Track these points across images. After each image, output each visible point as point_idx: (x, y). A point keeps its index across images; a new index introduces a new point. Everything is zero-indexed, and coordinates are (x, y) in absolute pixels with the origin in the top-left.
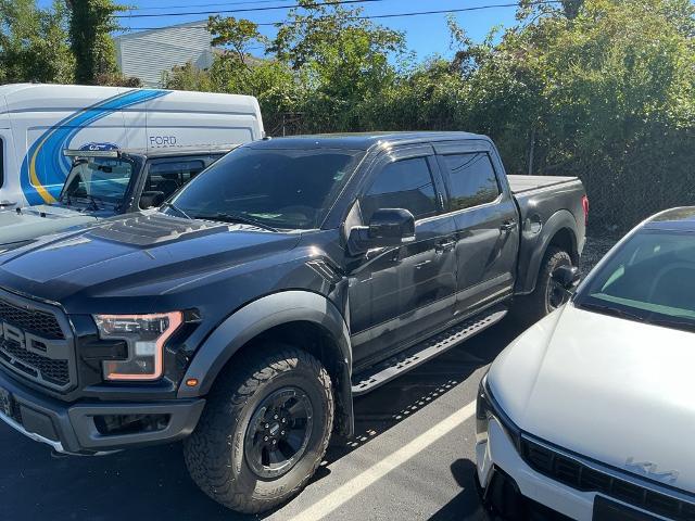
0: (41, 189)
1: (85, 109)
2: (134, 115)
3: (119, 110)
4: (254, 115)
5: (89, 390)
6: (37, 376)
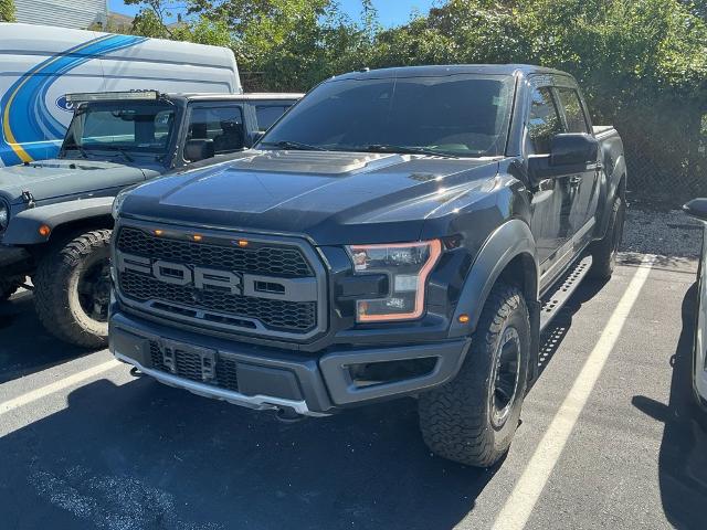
0: (16, 147)
1: (60, 54)
2: (113, 63)
3: (97, 57)
4: (232, 69)
5: (342, 336)
6: (255, 327)
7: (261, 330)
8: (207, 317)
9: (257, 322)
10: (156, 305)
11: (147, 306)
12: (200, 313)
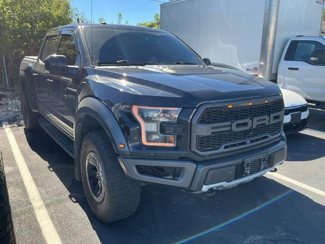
6: (269, 137)
7: (271, 137)
8: (252, 141)
9: (269, 135)
10: (226, 147)
11: (222, 150)
12: (248, 141)
